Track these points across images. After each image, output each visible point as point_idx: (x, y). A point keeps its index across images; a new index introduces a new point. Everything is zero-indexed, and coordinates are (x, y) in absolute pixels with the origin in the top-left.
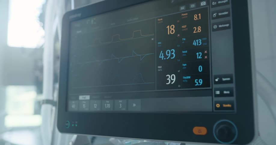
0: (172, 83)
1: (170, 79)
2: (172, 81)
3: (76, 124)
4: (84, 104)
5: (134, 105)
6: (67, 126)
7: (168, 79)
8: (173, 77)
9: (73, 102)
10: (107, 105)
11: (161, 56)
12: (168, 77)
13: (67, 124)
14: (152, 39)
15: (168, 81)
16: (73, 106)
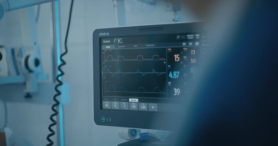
0: (178, 95)
1: (176, 91)
2: (177, 93)
3: (110, 119)
4: (115, 104)
5: (153, 107)
6: (103, 120)
7: (175, 92)
8: (178, 91)
9: (107, 102)
10: (133, 106)
11: (170, 75)
12: (175, 90)
13: (102, 119)
14: (165, 63)
15: (175, 93)
16: (107, 106)
